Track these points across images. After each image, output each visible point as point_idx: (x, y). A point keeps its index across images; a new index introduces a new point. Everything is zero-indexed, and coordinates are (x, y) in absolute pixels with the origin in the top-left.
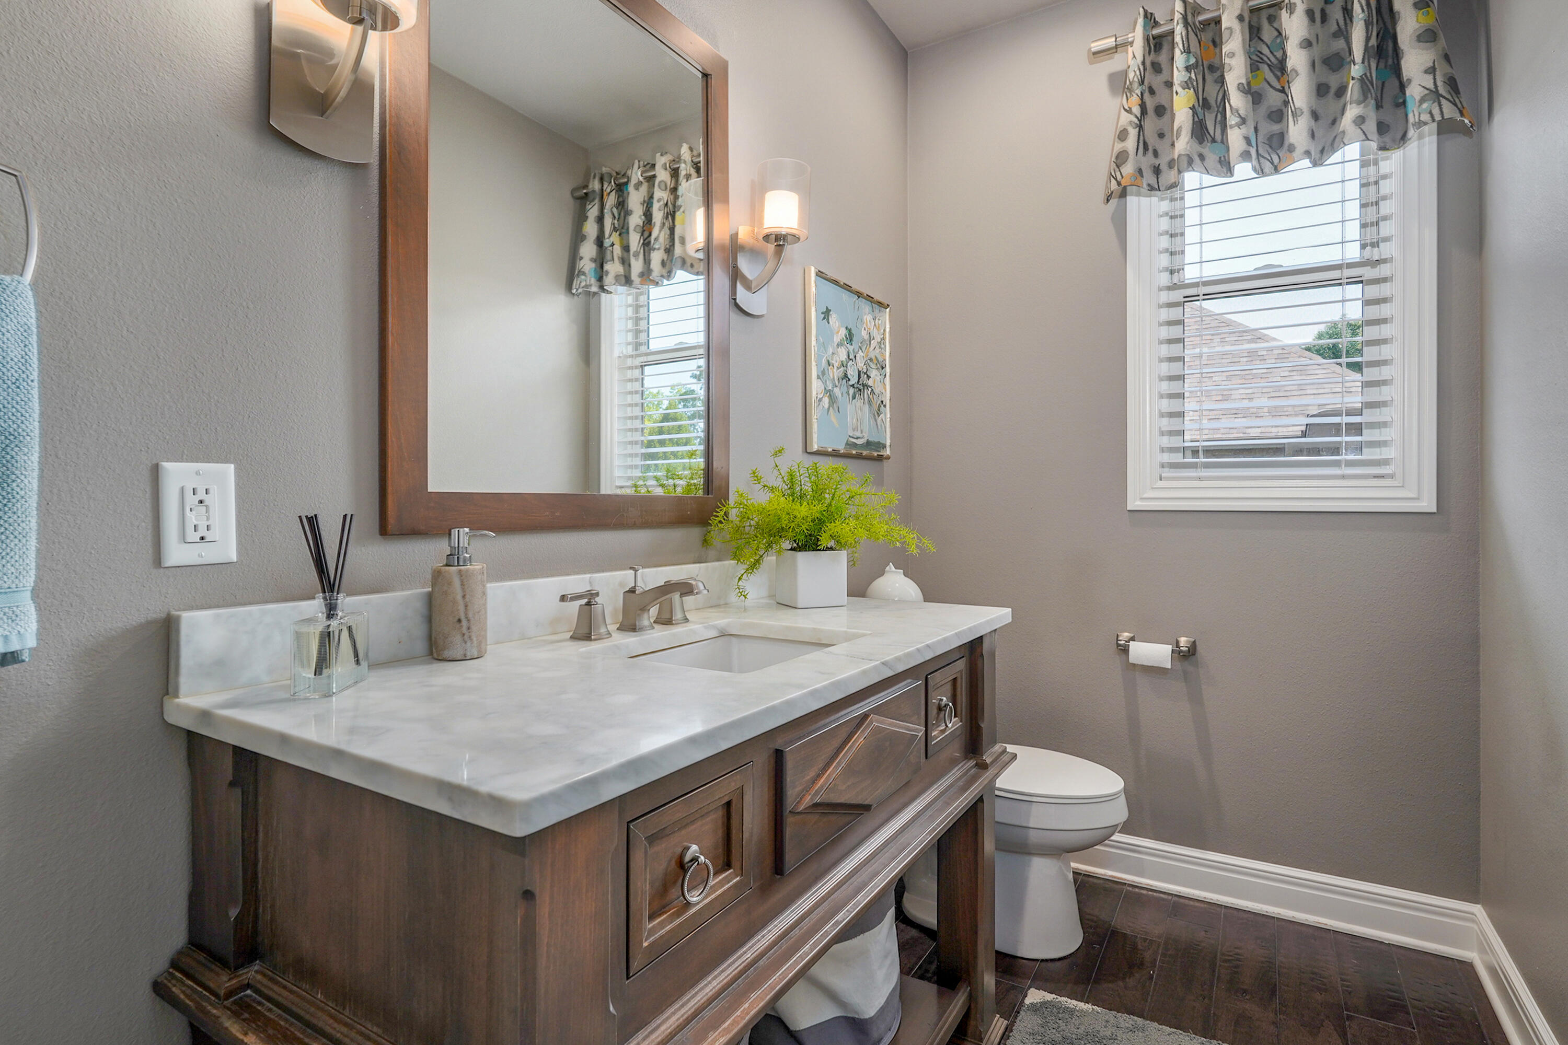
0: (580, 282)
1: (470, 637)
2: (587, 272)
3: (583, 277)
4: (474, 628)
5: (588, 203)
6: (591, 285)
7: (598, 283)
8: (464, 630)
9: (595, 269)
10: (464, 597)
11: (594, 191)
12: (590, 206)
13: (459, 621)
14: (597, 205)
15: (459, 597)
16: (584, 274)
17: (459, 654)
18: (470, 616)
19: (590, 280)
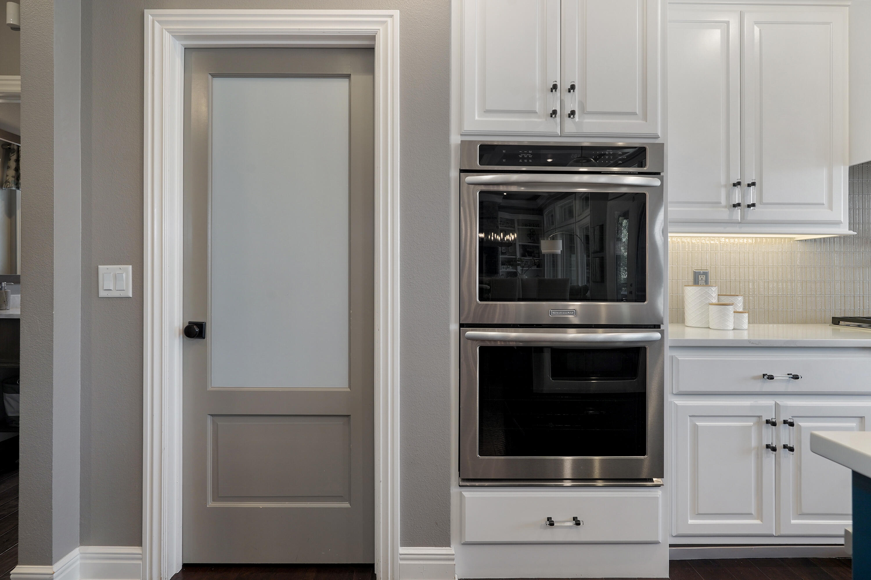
0: (7, 185)
1: (7, 305)
2: (10, 181)
3: (8, 184)
4: (8, 303)
5: (11, 153)
6: (12, 187)
7: (16, 186)
8: (6, 303)
9: (14, 181)
10: (6, 296)
11: (14, 149)
12: (12, 155)
13: (5, 302)
14: (15, 155)
15: (5, 297)
16: (9, 182)
17: (5, 308)
18: (7, 301)
19: (12, 185)
